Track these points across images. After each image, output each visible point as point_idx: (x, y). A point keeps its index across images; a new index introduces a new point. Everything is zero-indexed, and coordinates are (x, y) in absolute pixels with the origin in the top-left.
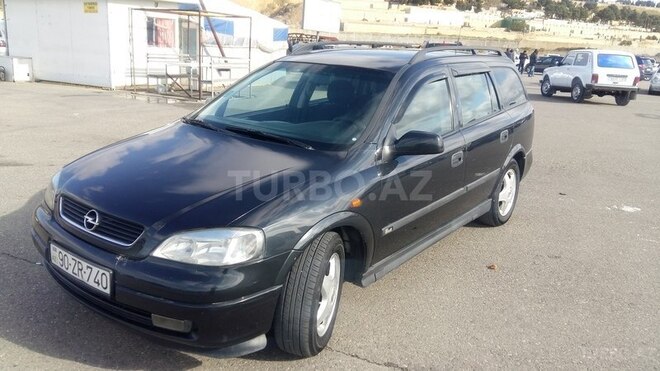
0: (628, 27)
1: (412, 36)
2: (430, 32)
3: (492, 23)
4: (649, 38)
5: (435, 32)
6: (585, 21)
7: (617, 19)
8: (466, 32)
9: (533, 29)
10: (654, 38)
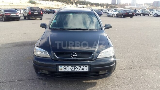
0: (58, 2)
1: (6, 6)
2: (11, 4)
3: (27, 2)
4: (62, 5)
5: (12, 4)
6: (49, 1)
7: (55, 1)
8: (21, 4)
9: (38, 3)
10: (63, 5)
